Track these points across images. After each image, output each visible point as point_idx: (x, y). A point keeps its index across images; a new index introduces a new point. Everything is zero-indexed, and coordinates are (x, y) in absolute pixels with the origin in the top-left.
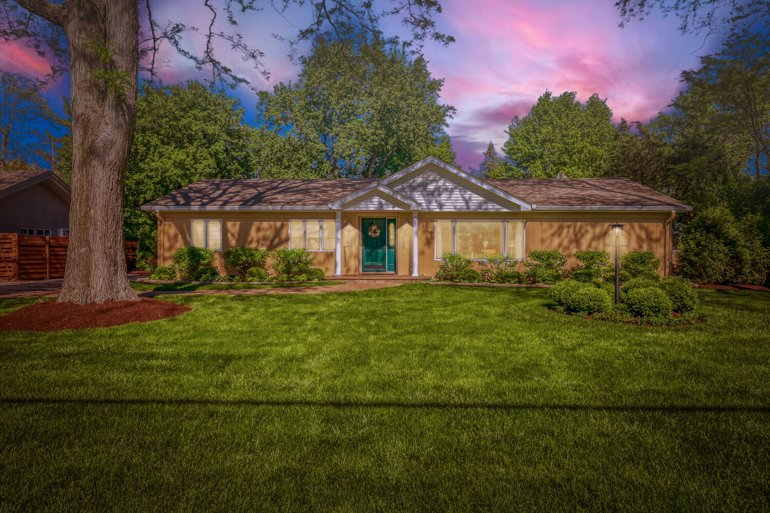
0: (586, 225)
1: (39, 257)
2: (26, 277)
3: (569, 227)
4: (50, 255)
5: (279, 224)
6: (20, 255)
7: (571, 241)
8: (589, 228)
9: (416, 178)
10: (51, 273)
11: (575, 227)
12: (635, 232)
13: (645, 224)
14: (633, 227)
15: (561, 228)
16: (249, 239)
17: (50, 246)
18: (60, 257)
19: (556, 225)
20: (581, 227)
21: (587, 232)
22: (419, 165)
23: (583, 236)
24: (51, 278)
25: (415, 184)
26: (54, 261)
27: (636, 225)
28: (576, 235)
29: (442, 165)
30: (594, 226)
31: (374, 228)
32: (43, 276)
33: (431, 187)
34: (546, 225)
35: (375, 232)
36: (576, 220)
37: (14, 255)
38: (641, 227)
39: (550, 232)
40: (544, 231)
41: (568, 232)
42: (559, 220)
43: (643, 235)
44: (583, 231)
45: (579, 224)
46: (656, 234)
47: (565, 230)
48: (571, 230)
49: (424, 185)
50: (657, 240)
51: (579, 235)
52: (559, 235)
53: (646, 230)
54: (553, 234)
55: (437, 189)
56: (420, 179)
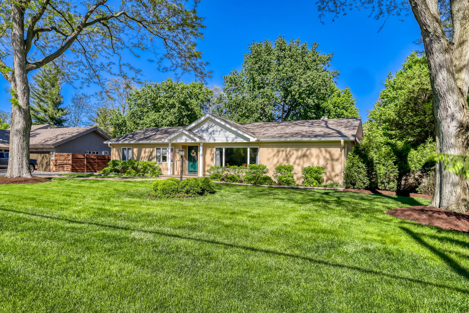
0: (293, 150)
1: (82, 163)
2: (75, 171)
3: (283, 151)
4: (87, 163)
5: (152, 149)
6: (73, 162)
7: (284, 160)
8: (295, 152)
9: (204, 125)
10: (87, 170)
11: (286, 151)
12: (322, 154)
13: (329, 149)
14: (321, 151)
15: (278, 151)
16: (141, 156)
17: (87, 159)
18: (91, 163)
19: (276, 149)
20: (290, 151)
21: (293, 154)
22: (203, 118)
23: (291, 156)
24: (87, 172)
25: (203, 129)
26: (89, 165)
27: (323, 149)
28: (287, 156)
29: (213, 118)
30: (297, 150)
31: (193, 151)
32: (83, 171)
33: (210, 130)
34: (270, 150)
35: (194, 153)
36: (287, 147)
37: (70, 162)
38: (326, 151)
39: (272, 154)
40: (269, 154)
41: (282, 154)
42: (277, 147)
43: (328, 156)
44: (291, 153)
45: (288, 149)
46: (336, 156)
47: (281, 153)
48: (284, 153)
49: (207, 129)
50: (337, 160)
51: (289, 156)
52: (278, 156)
53: (330, 153)
54: (274, 155)
55: (213, 131)
56: (205, 126)
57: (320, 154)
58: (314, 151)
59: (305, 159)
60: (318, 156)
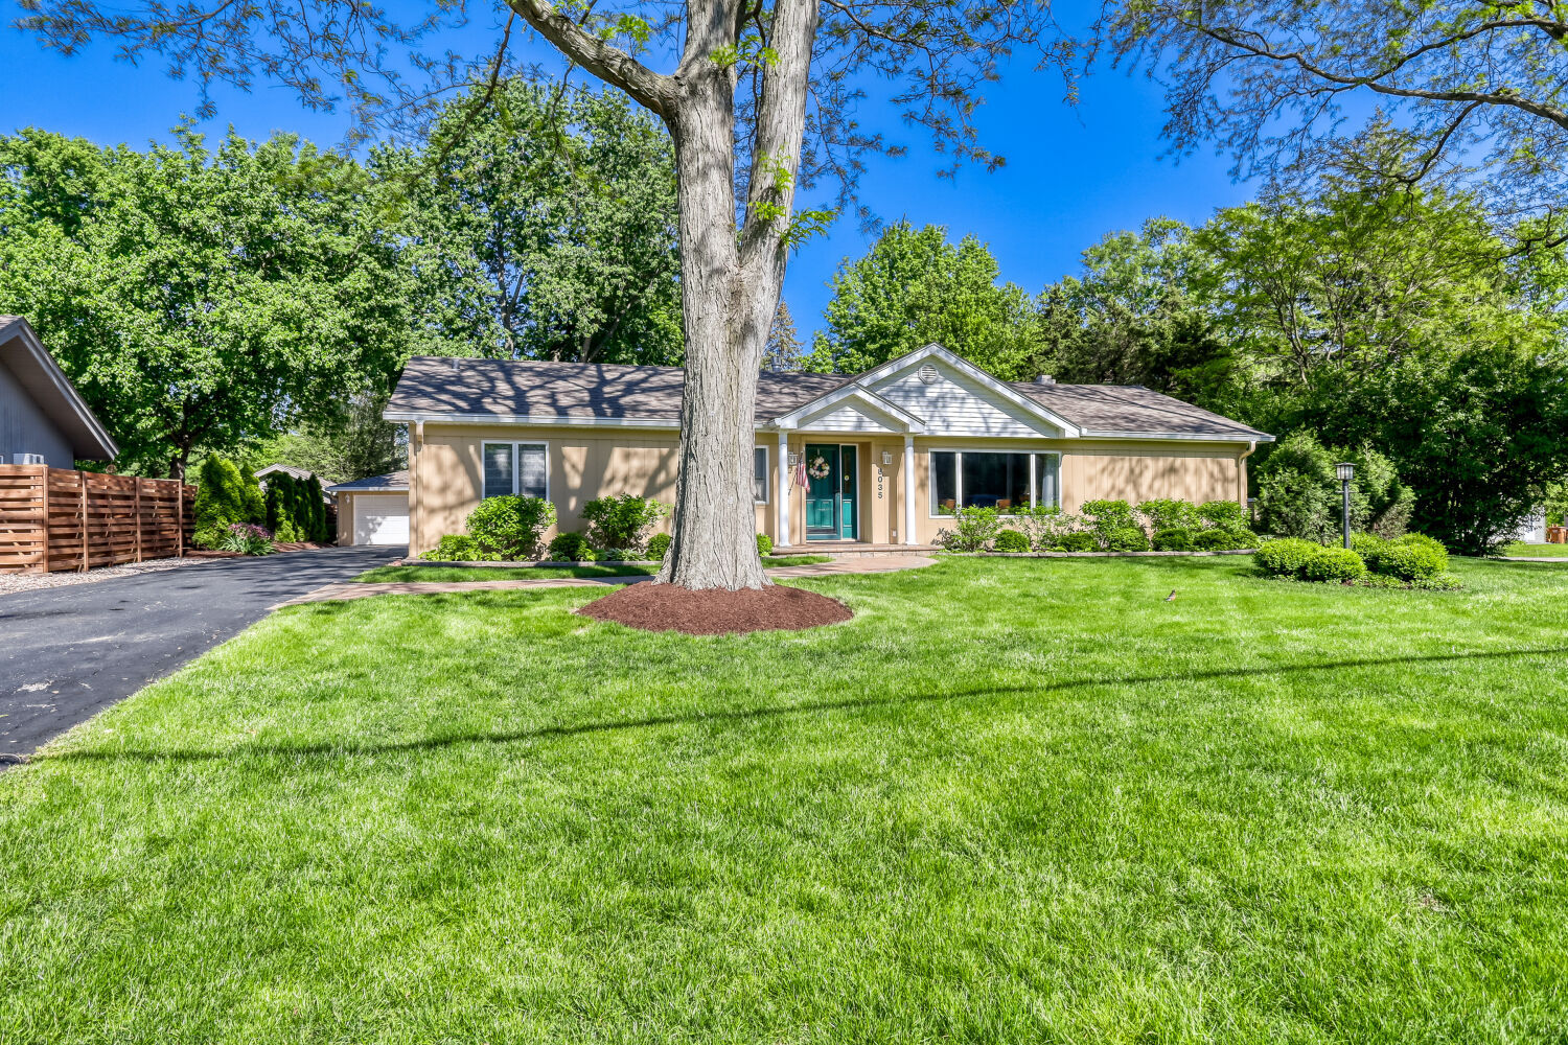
1: (74, 520)
2: (64, 564)
3: (1122, 462)
4: (89, 515)
5: (665, 451)
6: (49, 515)
8: (1150, 464)
9: (909, 378)
10: (89, 555)
11: (1130, 462)
12: (1206, 470)
13: (1219, 460)
14: (1205, 464)
15: (1112, 464)
16: (608, 475)
19: (1105, 459)
20: (1139, 462)
21: (1146, 468)
22: (919, 355)
23: (1141, 473)
25: (907, 387)
26: (93, 530)
27: (1207, 460)
28: (1132, 473)
30: (1155, 460)
31: (820, 461)
33: (932, 392)
35: (820, 469)
36: (1132, 453)
37: (39, 509)
38: (1215, 463)
39: (1098, 469)
41: (1122, 469)
42: (1106, 451)
43: (1217, 473)
44: (1141, 467)
46: (1232, 472)
47: (1118, 466)
48: (1126, 467)
50: (1233, 479)
51: (1136, 473)
52: (1111, 473)
53: (1220, 465)
54: (1103, 470)
55: (942, 397)
56: (914, 380)
57: (1203, 468)
58: (1191, 462)
59: (1173, 478)
60: (1197, 472)
